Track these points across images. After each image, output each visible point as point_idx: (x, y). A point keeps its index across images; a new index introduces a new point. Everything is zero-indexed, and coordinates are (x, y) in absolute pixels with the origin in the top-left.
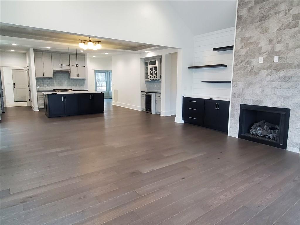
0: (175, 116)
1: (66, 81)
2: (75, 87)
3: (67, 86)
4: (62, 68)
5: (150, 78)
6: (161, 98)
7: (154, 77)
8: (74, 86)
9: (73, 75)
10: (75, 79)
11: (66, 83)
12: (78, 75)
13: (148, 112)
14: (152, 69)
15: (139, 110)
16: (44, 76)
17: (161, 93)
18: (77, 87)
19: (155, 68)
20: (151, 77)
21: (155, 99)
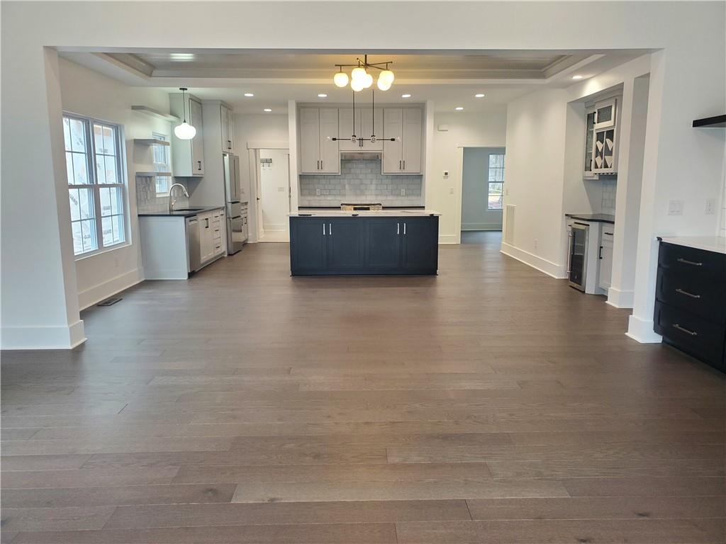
0: (630, 311)
1: (374, 182)
2: (395, 198)
3: (377, 195)
4: (363, 148)
5: (594, 171)
6: (613, 242)
7: (606, 166)
8: (394, 195)
9: (390, 166)
10: (396, 177)
11: (373, 187)
12: (402, 165)
13: (575, 285)
14: (600, 136)
15: (556, 278)
16: (320, 171)
17: (613, 223)
18: (400, 198)
19: (610, 134)
20: (596, 167)
21: (600, 242)
